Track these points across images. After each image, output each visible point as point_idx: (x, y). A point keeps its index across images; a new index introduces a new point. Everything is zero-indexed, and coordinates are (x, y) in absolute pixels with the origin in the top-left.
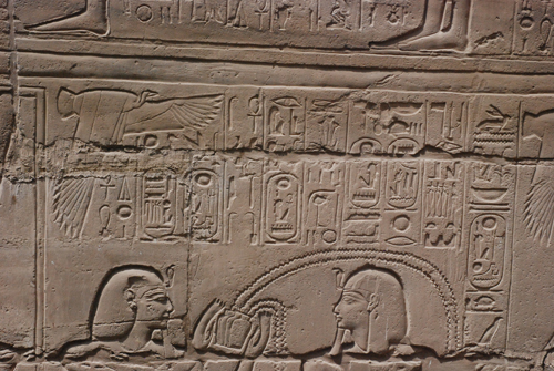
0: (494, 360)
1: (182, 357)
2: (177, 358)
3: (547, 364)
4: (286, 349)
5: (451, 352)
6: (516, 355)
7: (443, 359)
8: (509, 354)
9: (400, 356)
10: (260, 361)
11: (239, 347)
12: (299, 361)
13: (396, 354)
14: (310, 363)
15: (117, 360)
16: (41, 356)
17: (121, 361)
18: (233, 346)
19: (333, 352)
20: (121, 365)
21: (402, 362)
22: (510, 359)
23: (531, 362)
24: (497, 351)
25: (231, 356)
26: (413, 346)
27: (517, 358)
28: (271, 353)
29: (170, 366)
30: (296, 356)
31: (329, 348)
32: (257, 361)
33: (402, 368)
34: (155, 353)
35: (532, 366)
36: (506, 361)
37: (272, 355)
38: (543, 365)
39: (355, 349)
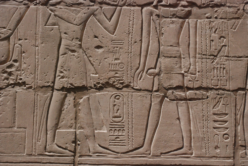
0: (222, 8)
1: (93, 5)
2: (91, 6)
3: (245, 9)
4: (135, 3)
5: (204, 4)
6: (231, 5)
7: (200, 7)
8: (228, 5)
9: (182, 6)
10: (125, 7)
11: (116, 2)
12: (140, 8)
13: (180, 5)
14: (145, 9)
15: (68, 6)
16: (39, 3)
17: (69, 6)
18: (113, 1)
19: (154, 4)
20: (69, 8)
21: (183, 8)
22: (229, 7)
23: (238, 8)
24: (223, 3)
25: (113, 5)
26: (187, 2)
27: (232, 7)
28: (129, 4)
29: (88, 9)
30: (139, 6)
31: (152, 3)
32: (123, 7)
33: (183, 10)
34: (83, 4)
35: (239, 10)
36: (227, 8)
37: (129, 5)
38: (244, 9)
39: (163, 3)
